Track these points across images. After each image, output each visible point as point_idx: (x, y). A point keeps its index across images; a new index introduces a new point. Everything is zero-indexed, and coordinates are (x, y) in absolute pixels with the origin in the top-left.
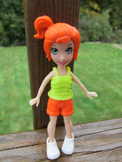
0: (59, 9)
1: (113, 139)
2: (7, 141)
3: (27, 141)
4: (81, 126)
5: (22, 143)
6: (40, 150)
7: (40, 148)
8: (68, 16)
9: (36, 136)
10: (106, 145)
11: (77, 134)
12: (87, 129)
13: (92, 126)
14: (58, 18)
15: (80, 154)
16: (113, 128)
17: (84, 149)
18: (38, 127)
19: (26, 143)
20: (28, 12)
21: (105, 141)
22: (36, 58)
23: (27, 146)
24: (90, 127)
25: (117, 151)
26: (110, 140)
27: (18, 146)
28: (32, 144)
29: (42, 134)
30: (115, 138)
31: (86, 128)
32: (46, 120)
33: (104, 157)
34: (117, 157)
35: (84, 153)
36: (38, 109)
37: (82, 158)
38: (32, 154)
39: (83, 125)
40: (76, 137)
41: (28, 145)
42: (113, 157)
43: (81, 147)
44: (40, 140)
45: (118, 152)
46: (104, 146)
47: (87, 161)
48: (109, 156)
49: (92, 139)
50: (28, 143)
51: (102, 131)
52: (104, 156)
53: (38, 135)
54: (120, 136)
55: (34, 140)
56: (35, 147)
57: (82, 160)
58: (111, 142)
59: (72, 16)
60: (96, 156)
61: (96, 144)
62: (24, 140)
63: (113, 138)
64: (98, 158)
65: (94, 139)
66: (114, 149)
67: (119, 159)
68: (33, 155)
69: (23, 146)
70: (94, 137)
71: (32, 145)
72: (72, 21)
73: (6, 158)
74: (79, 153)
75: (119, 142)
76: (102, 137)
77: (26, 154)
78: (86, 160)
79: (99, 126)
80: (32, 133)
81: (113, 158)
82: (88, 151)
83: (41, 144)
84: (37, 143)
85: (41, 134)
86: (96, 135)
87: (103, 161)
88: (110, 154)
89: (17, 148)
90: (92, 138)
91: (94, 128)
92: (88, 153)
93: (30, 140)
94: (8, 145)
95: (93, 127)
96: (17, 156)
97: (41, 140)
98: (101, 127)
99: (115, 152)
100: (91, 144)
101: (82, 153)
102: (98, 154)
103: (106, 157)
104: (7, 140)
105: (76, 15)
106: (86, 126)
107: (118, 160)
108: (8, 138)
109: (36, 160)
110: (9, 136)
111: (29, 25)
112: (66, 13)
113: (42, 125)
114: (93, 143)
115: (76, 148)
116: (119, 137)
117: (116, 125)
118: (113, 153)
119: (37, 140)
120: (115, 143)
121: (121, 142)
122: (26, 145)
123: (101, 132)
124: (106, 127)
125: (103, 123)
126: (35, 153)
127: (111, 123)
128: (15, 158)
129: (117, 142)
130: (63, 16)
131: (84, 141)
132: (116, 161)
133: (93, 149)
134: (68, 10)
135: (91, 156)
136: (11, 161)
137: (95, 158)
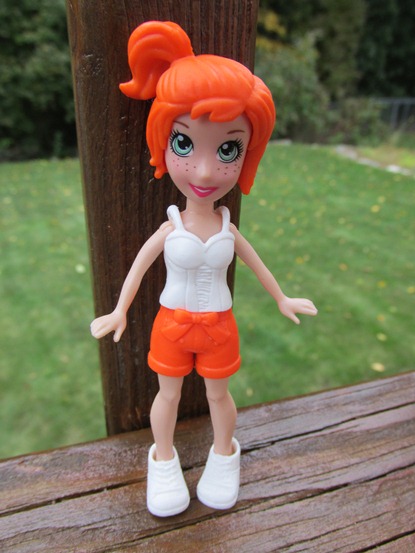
0: (191, 9)
1: (378, 444)
2: (20, 479)
3: (91, 475)
5: (75, 482)
8: (221, 33)
9: (120, 454)
10: (357, 464)
11: (261, 438)
12: (289, 420)
13: (304, 409)
15: (277, 500)
16: (372, 411)
17: (289, 483)
18: (124, 425)
19: (91, 483)
20: (87, 19)
21: (353, 454)
22: (114, 182)
23: (93, 492)
24: (298, 412)
25: (396, 479)
26: (369, 449)
27: (63, 496)
28: (109, 484)
30: (383, 442)
31: (285, 415)
33: (355, 504)
34: (399, 500)
35: (291, 495)
36: (123, 361)
37: (286, 513)
38: (113, 515)
39: (275, 407)
40: (258, 449)
41: (96, 488)
42: (386, 502)
43: (278, 480)
44: (135, 466)
45: (397, 486)
46: (354, 467)
47: (302, 520)
48: (371, 499)
49: (311, 450)
50: (97, 481)
51: (339, 420)
52: (356, 500)
53: (125, 451)
54: (399, 432)
55: (114, 469)
56: (122, 493)
57: (287, 519)
58: (371, 454)
59: (235, 36)
60: (331, 501)
61: (324, 463)
62: (77, 471)
63: (378, 439)
64: (336, 508)
65: (317, 450)
66: (384, 475)
67: (405, 504)
69: (81, 491)
70: (316, 443)
71: (109, 488)
72: (235, 52)
73: (23, 537)
74: (274, 497)
75: (397, 453)
76: (341, 439)
77: (95, 520)
78: (298, 519)
79: (329, 406)
80: (104, 447)
81: (385, 504)
82: (303, 490)
84: (126, 480)
86: (323, 436)
87: (356, 515)
88: (375, 494)
89: (58, 500)
90: (311, 447)
91: (310, 415)
92: (302, 496)
93: (102, 472)
94: (24, 495)
95: (308, 412)
96: (63, 529)
98: (335, 408)
99: (389, 484)
100: (308, 467)
101: (282, 499)
102: (336, 496)
103: (363, 501)
104: (19, 475)
106: (287, 410)
107: (402, 510)
108: (22, 468)
109: (131, 536)
110: (27, 463)
111: (88, 67)
112: (217, 24)
113: (136, 416)
114: (314, 462)
115: (263, 482)
116: (395, 436)
117: (382, 398)
118: (384, 487)
119: (126, 468)
120: (385, 458)
121: (404, 451)
122: (88, 490)
123: (336, 425)
124: (350, 408)
125: (338, 395)
126: (125, 512)
127: (364, 393)
128: (57, 537)
129: (392, 452)
130: (207, 35)
131: (286, 458)
132: (396, 513)
133: (317, 481)
134: (223, 13)
135: (313, 503)
136: (43, 545)
137: (328, 509)
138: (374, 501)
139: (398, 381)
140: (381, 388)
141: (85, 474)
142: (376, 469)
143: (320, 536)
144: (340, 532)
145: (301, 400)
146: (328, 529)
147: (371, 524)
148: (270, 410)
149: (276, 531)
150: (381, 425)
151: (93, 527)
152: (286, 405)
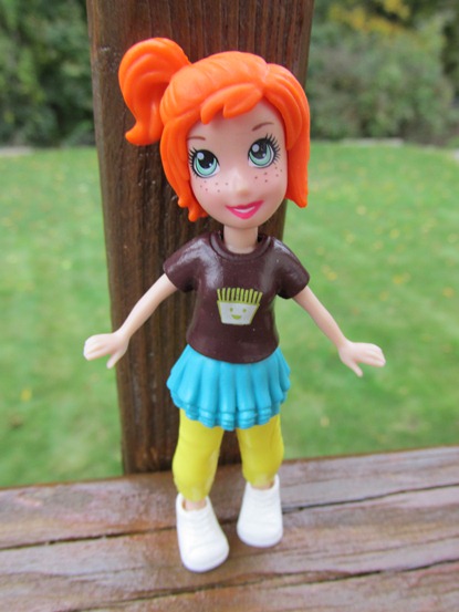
1: (426, 527)
2: (16, 513)
3: (91, 518)
4: (304, 469)
5: (73, 523)
6: (139, 556)
7: (140, 547)
8: (264, 26)
9: (127, 499)
10: (397, 548)
12: (325, 483)
13: (346, 472)
14: (226, 36)
15: (293, 579)
16: (427, 485)
17: (311, 559)
18: (139, 464)
19: (89, 527)
20: (103, 6)
21: (395, 535)
22: (131, 197)
23: (90, 538)
24: (338, 475)
25: (440, 574)
26: (414, 532)
27: (57, 537)
28: (110, 531)
29: (151, 493)
30: (433, 525)
31: (322, 476)
32: (169, 441)
33: (384, 596)
34: (440, 600)
35: (310, 575)
36: (139, 396)
37: (300, 596)
38: (106, 568)
39: (311, 466)
41: (95, 534)
43: (299, 554)
44: (141, 515)
45: (440, 582)
47: (318, 607)
48: (405, 593)
49: (345, 524)
50: (97, 526)
51: (385, 491)
52: (387, 592)
53: (134, 496)
54: (455, 516)
55: (117, 515)
56: (121, 545)
57: (300, 603)
58: (415, 538)
59: (281, 29)
60: (357, 589)
61: (357, 541)
62: (77, 511)
63: (428, 522)
64: (361, 598)
65: (351, 524)
66: (426, 567)
67: (445, 607)
68: (111, 575)
69: (77, 535)
70: (352, 515)
71: (109, 536)
72: (280, 50)
73: (8, 578)
74: (290, 574)
75: (449, 542)
76: (382, 515)
77: (87, 569)
78: (313, 604)
79: (376, 473)
80: (111, 488)
81: (424, 600)
82: (326, 571)
83: (143, 532)
84: (128, 529)
85: (147, 491)
86: (363, 508)
88: (412, 587)
89: (52, 542)
90: (345, 520)
91: (353, 481)
92: (324, 577)
93: (104, 516)
94: (17, 531)
95: (349, 477)
96: (51, 576)
97: (144, 518)
98: (383, 476)
99: (432, 578)
100: (336, 543)
101: (300, 578)
102: (364, 584)
103: (394, 595)
104: (17, 509)
105: (300, 23)
106: (325, 471)
108: (21, 501)
109: (122, 596)
110: (27, 495)
111: (105, 62)
112: (259, 14)
113: (152, 457)
114: (345, 538)
115: (281, 554)
116: (450, 520)
117: (442, 471)
118: (424, 581)
119: (131, 515)
120: (433, 545)
122: (85, 534)
123: (381, 497)
124: (401, 478)
125: (389, 461)
126: (120, 567)
127: (421, 462)
128: (42, 583)
129: (441, 539)
130: (246, 25)
131: (312, 529)
133: (346, 562)
135: (334, 589)
136: (27, 591)
137: (351, 598)
138: (408, 597)
140: (444, 458)
141: (85, 516)
142: (418, 557)
150: (435, 504)
151: (82, 578)
152: (327, 464)
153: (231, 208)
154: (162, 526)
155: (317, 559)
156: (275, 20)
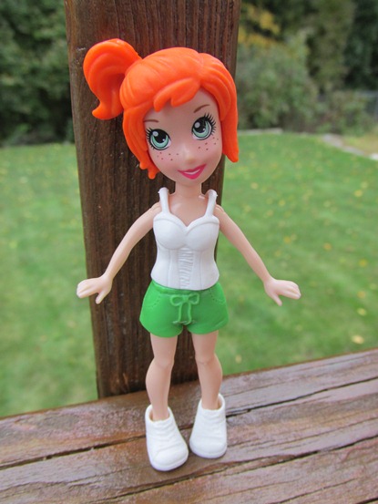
0: (177, 6)
1: (348, 414)
2: (15, 436)
3: (80, 435)
5: (65, 440)
6: (124, 460)
7: (123, 454)
8: (205, 29)
9: (107, 416)
10: (327, 432)
11: (238, 405)
12: (265, 389)
13: (280, 379)
14: (176, 37)
15: (250, 464)
16: (344, 383)
17: (260, 448)
18: (113, 389)
19: (79, 442)
20: (80, 15)
21: (325, 423)
22: (105, 166)
23: (81, 450)
24: (274, 382)
25: (363, 449)
26: (339, 419)
27: (53, 453)
28: (96, 443)
29: (127, 410)
30: (353, 413)
31: (262, 384)
32: (137, 367)
33: (323, 470)
34: (365, 468)
35: (263, 460)
36: (112, 330)
37: (258, 477)
38: (98, 473)
39: (252, 377)
40: (235, 415)
41: (84, 447)
42: (352, 469)
43: (252, 445)
44: (120, 428)
45: (364, 454)
46: (324, 436)
47: (273, 484)
48: (338, 466)
49: (285, 419)
50: (85, 441)
51: (312, 391)
52: (325, 467)
53: (113, 414)
54: (368, 404)
55: (101, 430)
56: (108, 453)
57: (259, 482)
58: (340, 424)
59: (218, 32)
60: (301, 467)
61: (296, 431)
62: (67, 430)
63: (348, 410)
64: (306, 474)
65: (290, 418)
66: (352, 444)
67: (370, 473)
68: (104, 478)
69: (70, 449)
70: (289, 411)
71: (96, 447)
72: (217, 47)
73: (14, 490)
74: (247, 461)
75: (366, 423)
76: (313, 409)
77: (81, 477)
78: (269, 482)
79: (303, 378)
80: (94, 409)
81: (352, 471)
82: (275, 456)
83: (124, 442)
84: (112, 440)
85: (123, 409)
86: (296, 405)
87: (324, 481)
88: (343, 462)
89: (49, 457)
90: (284, 416)
91: (284, 386)
92: (274, 461)
93: (90, 432)
94: (18, 451)
95: (283, 383)
96: (52, 484)
97: (124, 430)
98: (309, 380)
99: (357, 453)
100: (280, 434)
101: (255, 463)
102: (306, 462)
103: (331, 468)
104: (15, 433)
105: (232, 26)
106: (264, 380)
107: (367, 478)
108: (18, 426)
109: (114, 493)
110: (23, 422)
111: (81, 59)
112: (201, 20)
113: (124, 382)
114: (287, 430)
115: (238, 447)
116: (365, 407)
117: (353, 372)
118: (352, 456)
119: (113, 429)
120: (354, 427)
121: (372, 422)
122: (77, 448)
123: (310, 395)
124: (323, 379)
125: (312, 368)
126: (109, 471)
127: (336, 366)
128: (45, 490)
129: (361, 422)
130: (192, 30)
131: (260, 425)
132: (362, 481)
133: (290, 448)
134: (207, 10)
135: (284, 469)
136: (33, 498)
137: (298, 474)
138: (341, 469)
139: (370, 355)
140: (353, 361)
141: (74, 434)
142: (345, 438)
143: (289, 500)
144: (309, 497)
145: (277, 371)
146: (297, 493)
147: (338, 490)
148: (248, 379)
149: (248, 494)
150: (351, 396)
151: (79, 483)
152: (262, 375)
153: (182, 172)
154: (139, 435)
155: (267, 447)
156: (213, 25)
